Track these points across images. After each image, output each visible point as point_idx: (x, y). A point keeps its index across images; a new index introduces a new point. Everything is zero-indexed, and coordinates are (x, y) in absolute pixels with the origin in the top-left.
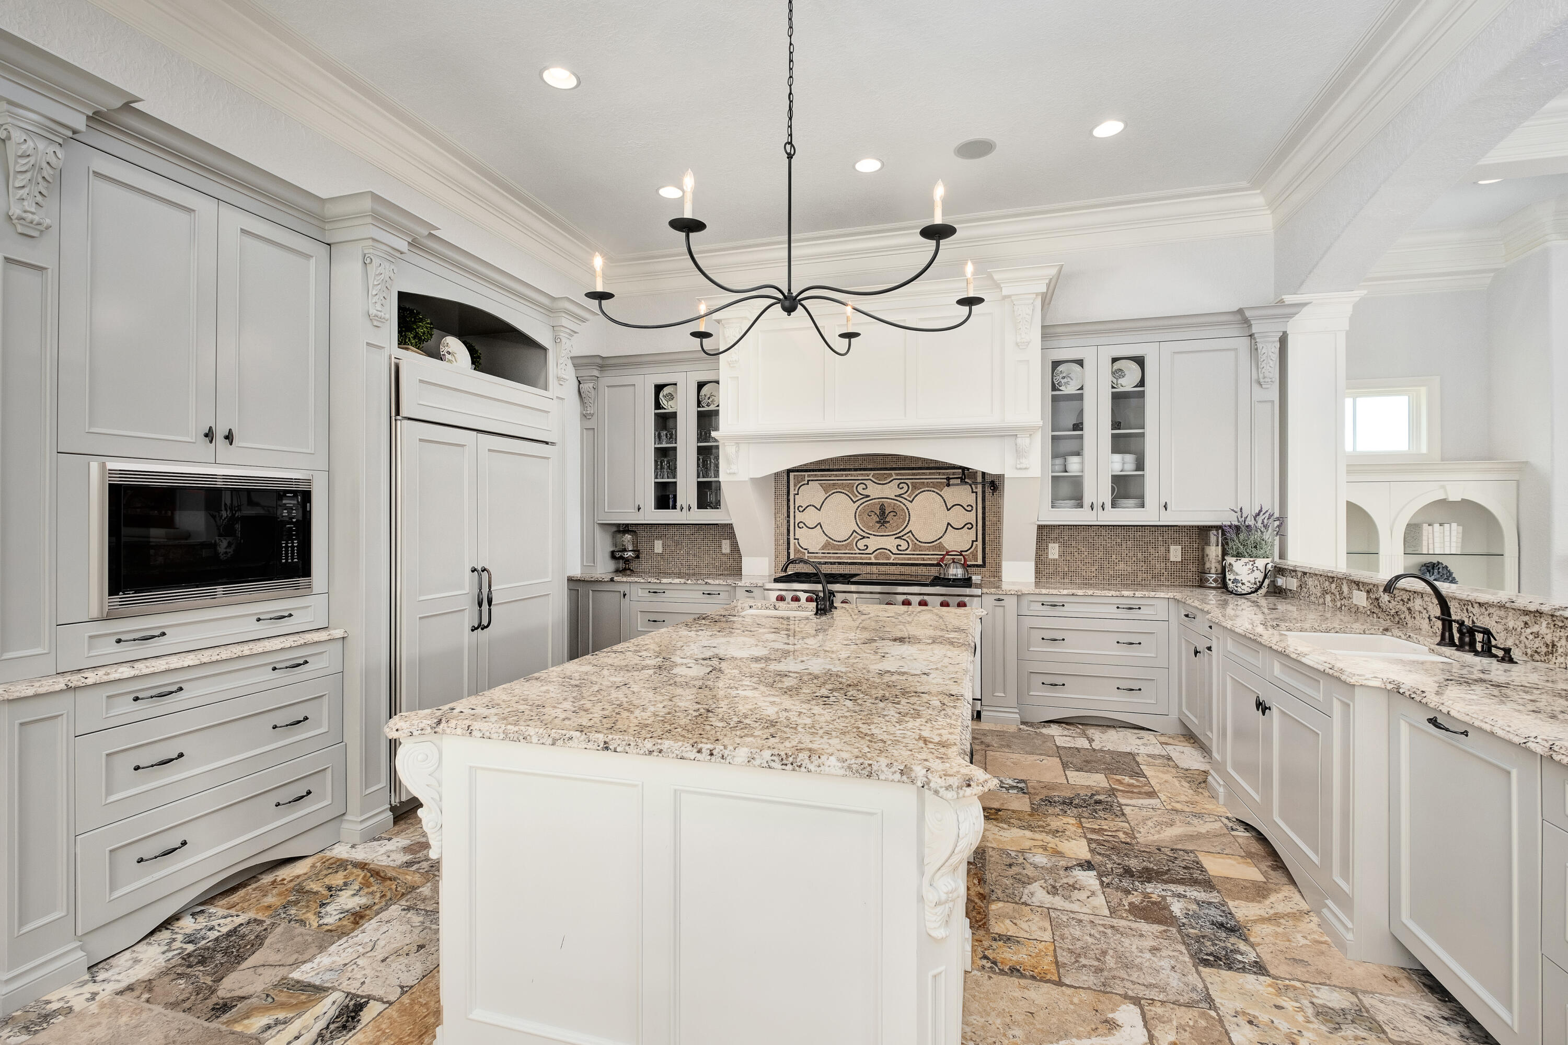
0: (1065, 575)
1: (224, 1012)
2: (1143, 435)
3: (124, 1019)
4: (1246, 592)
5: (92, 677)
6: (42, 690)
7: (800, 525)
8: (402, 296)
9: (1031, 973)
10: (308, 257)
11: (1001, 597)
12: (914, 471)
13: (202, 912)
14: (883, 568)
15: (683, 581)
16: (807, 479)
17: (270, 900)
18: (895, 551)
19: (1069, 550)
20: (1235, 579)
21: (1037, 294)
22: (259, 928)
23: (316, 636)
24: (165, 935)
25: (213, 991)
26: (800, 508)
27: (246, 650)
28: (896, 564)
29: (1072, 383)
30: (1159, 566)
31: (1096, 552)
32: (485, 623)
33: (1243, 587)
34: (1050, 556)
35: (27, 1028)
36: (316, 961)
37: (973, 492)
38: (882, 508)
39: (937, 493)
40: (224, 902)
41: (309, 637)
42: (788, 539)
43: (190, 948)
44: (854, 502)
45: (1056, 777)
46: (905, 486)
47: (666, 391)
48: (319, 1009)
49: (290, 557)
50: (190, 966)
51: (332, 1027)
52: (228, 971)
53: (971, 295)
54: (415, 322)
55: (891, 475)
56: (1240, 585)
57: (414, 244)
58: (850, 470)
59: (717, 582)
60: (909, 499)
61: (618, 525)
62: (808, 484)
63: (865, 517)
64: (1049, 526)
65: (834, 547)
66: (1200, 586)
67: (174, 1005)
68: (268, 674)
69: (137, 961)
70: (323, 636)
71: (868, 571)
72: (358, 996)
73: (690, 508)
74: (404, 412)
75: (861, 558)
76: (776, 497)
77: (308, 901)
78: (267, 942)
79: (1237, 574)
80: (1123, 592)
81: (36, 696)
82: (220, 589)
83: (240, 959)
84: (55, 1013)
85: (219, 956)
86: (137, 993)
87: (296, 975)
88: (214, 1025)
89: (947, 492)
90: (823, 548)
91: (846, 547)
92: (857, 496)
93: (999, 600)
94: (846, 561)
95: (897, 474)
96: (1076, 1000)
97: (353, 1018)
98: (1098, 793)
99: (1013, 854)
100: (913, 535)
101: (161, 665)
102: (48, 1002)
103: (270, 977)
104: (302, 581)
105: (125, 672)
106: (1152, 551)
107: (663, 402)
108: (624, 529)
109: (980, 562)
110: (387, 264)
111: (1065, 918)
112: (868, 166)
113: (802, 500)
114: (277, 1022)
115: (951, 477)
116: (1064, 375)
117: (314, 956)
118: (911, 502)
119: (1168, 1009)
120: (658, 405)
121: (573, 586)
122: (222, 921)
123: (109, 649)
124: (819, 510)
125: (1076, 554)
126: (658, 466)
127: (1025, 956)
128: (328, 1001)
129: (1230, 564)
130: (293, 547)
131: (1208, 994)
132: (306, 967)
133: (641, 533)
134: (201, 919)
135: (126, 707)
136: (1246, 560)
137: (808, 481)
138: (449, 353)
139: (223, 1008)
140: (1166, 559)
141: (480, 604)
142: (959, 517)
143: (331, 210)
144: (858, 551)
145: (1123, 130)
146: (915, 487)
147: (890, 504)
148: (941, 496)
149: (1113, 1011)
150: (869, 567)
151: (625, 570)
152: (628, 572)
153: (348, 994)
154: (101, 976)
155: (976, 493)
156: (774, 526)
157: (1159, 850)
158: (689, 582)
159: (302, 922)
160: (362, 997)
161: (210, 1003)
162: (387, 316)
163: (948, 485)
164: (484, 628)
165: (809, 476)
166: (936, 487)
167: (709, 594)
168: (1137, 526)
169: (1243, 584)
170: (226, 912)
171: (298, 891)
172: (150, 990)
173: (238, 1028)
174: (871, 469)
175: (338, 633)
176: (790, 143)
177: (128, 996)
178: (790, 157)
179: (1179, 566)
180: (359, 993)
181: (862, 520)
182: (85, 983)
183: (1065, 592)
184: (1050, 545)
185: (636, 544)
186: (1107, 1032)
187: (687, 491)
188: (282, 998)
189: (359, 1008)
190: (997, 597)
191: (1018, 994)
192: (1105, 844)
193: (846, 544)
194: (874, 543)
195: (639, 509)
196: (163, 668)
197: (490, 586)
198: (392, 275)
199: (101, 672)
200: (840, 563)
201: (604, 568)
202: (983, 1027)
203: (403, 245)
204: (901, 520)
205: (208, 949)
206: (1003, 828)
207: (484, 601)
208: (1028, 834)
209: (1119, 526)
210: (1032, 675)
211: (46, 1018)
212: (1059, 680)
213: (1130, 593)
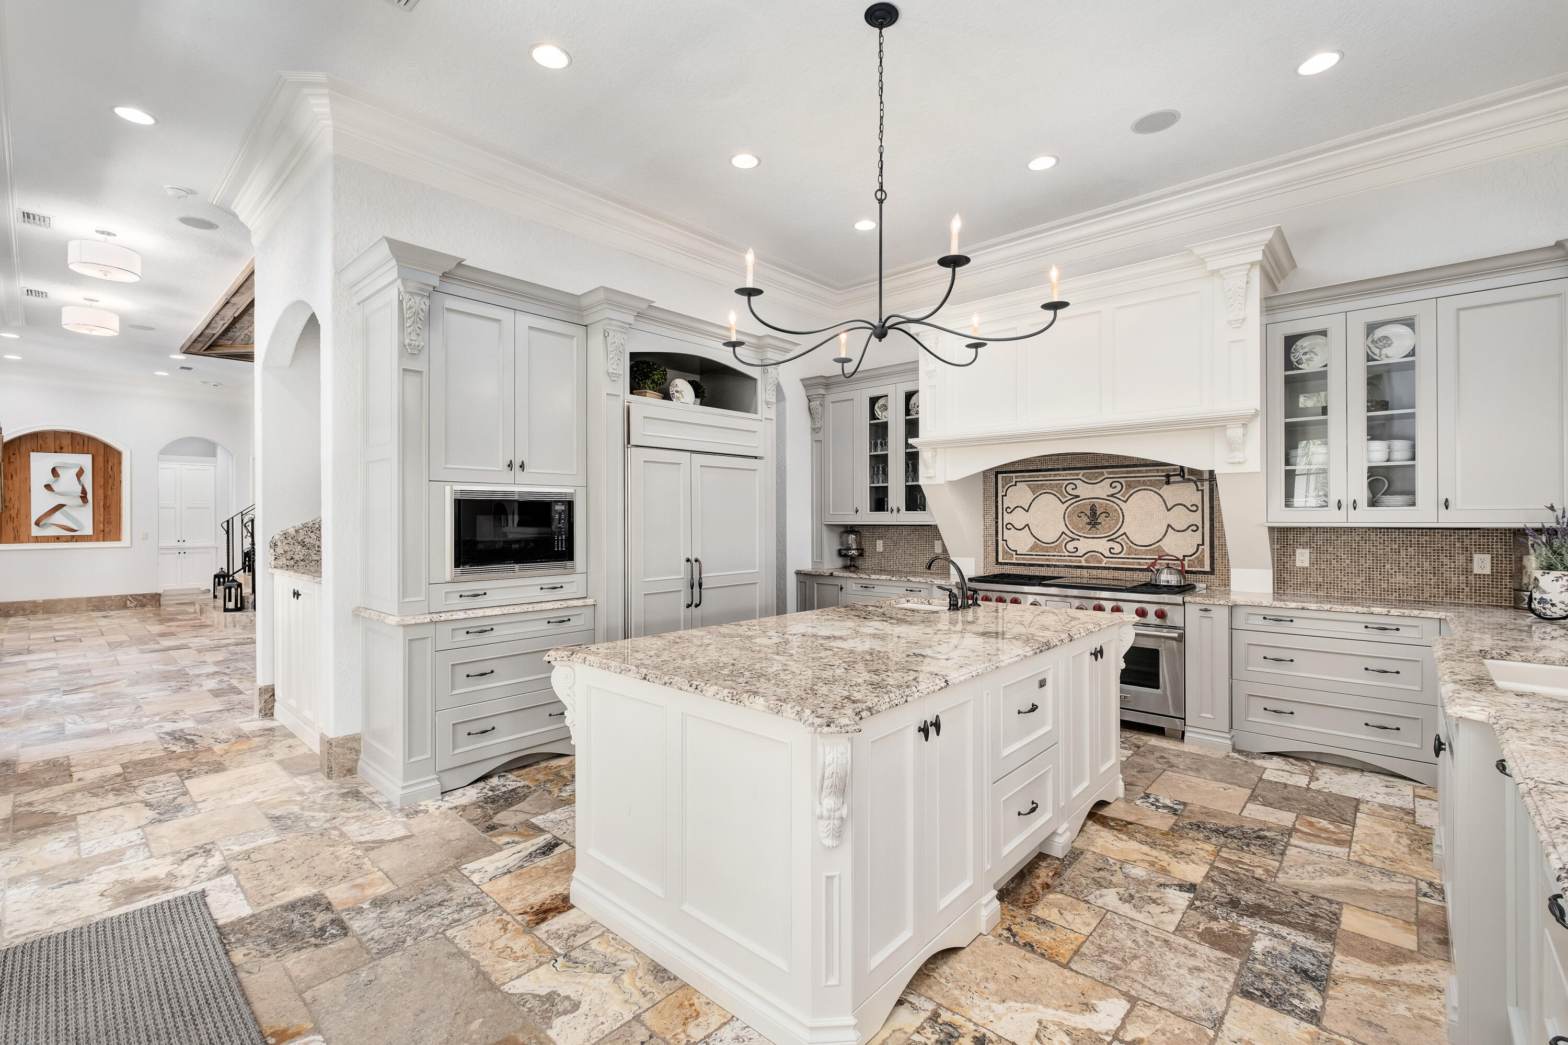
0: (1319, 586)
1: (491, 830)
2: (1412, 416)
3: (448, 822)
4: (1558, 616)
5: (444, 617)
6: (419, 621)
7: (1010, 526)
8: (633, 355)
9: (1043, 951)
10: (572, 337)
11: (1208, 608)
12: (1129, 469)
13: (504, 776)
14: (1094, 572)
15: (888, 577)
16: (1014, 480)
17: (540, 777)
18: (1107, 554)
19: (1324, 557)
20: (1542, 599)
21: (1252, 264)
22: (527, 791)
23: (575, 603)
24: (481, 784)
25: (491, 818)
26: (1008, 510)
27: (530, 608)
28: (1109, 568)
29: (1316, 359)
30: (1456, 580)
31: (1362, 561)
32: (696, 601)
33: (1553, 609)
34: (1299, 564)
35: (407, 815)
36: (547, 815)
37: (1198, 490)
38: (1093, 509)
39: (1155, 492)
40: (516, 773)
41: (571, 603)
42: (997, 541)
43: (491, 793)
44: (1063, 503)
45: (1229, 807)
46: (1119, 487)
47: (881, 402)
48: (536, 841)
49: (562, 547)
50: (486, 803)
51: (538, 851)
52: (503, 810)
53: (1056, 300)
54: (650, 372)
55: (1102, 474)
56: (1548, 606)
57: (639, 315)
58: (1058, 470)
59: (918, 579)
60: (1122, 498)
61: (845, 526)
62: (1015, 485)
63: (1075, 518)
64: (1297, 528)
65: (1042, 549)
66: (1515, 608)
67: (471, 821)
68: (544, 626)
69: (464, 795)
70: (580, 603)
71: (1079, 574)
72: (559, 839)
73: (899, 510)
74: (632, 442)
75: (1071, 561)
76: (985, 499)
77: (559, 781)
78: (528, 799)
79: (1544, 592)
80: (1373, 609)
81: (416, 624)
82: (517, 566)
83: (511, 805)
84: (421, 811)
85: (502, 801)
86: (457, 811)
87: (533, 820)
88: (484, 835)
89: (1166, 491)
90: (1032, 549)
91: (1054, 549)
92: (1066, 497)
93: (1206, 610)
94: (1054, 563)
95: (1109, 473)
96: (1069, 982)
97: (551, 850)
98: (1269, 829)
99: (1111, 861)
100: (1127, 537)
101: (480, 613)
102: (420, 806)
103: (521, 817)
104: (569, 563)
105: (461, 615)
106: (1446, 561)
107: (878, 413)
108: (850, 529)
109: (1207, 568)
110: (619, 335)
111: (1118, 922)
112: (1042, 163)
113: (1009, 502)
114: (513, 842)
115: (1172, 473)
116: (1306, 350)
117: (547, 812)
118: (1125, 502)
119: (1163, 1015)
120: (873, 416)
121: (802, 579)
122: (511, 783)
123: (455, 601)
124: (1027, 511)
125: (1334, 562)
126: (874, 474)
127: (1049, 939)
128: (542, 838)
129: (1536, 579)
130: (562, 540)
131: (1222, 1018)
132: (541, 817)
133: (865, 533)
134: (502, 780)
135: (461, 637)
136: (1558, 574)
137: (1016, 482)
138: (677, 392)
139: (492, 828)
140: (1468, 571)
141: (692, 588)
142: (1181, 518)
143: (586, 302)
144: (1067, 554)
145: (1339, 62)
146: (1129, 486)
147: (1101, 504)
148: (1160, 495)
149: (1100, 999)
150: (1079, 570)
151: (851, 566)
152: (853, 569)
153: (554, 836)
154: (446, 798)
155: (1202, 491)
156: (982, 527)
157: (1296, 893)
158: (894, 579)
159: (550, 792)
160: (561, 840)
161: (487, 824)
162: (621, 372)
163: (1168, 483)
164: (697, 606)
165: (1016, 477)
166: (1153, 486)
167: (911, 591)
168: (1422, 529)
169: (1553, 605)
170: (515, 778)
171: (556, 774)
172: (464, 811)
173: (494, 840)
174: (1081, 469)
175: (590, 601)
176: (881, 189)
177: (453, 812)
178: (881, 201)
179: (1488, 581)
180: (560, 837)
181: (1071, 521)
182: (438, 800)
183: (1293, 605)
184: (1298, 551)
185: (859, 543)
186: (1078, 1010)
187: (897, 496)
188: (521, 830)
189: (557, 845)
190: (1203, 607)
191: (1016, 961)
192: (1231, 875)
193: (1054, 546)
194: (1084, 545)
195: (857, 511)
196: (481, 615)
197: (700, 574)
198: (623, 341)
199: (449, 614)
200: (1048, 566)
201: (831, 563)
202: (962, 974)
203: (630, 319)
204: (1114, 521)
205: (498, 796)
206: (1121, 839)
207: (696, 585)
208: (1145, 849)
209: (1395, 528)
210: (1251, 698)
211: (417, 812)
212: (1287, 707)
213: (1384, 611)
